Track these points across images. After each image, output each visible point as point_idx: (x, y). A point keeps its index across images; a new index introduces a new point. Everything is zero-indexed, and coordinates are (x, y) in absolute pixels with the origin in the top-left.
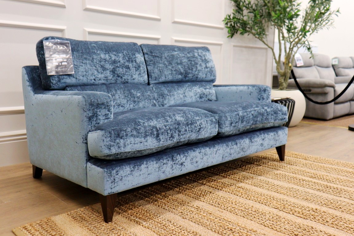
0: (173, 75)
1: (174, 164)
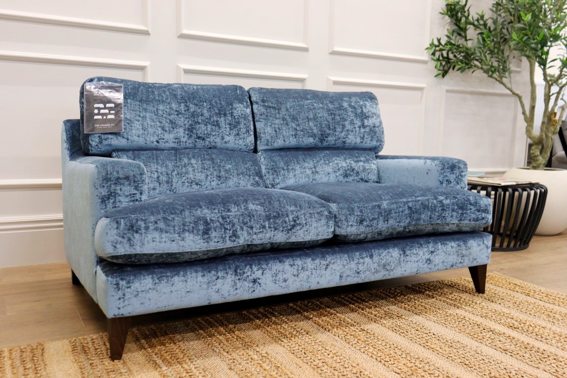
0: (298, 138)
1: (239, 279)
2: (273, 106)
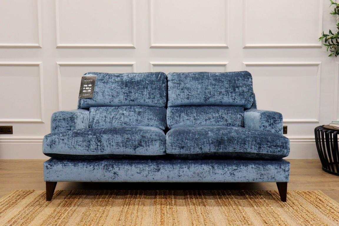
0: (189, 100)
1: (106, 171)
2: (177, 82)
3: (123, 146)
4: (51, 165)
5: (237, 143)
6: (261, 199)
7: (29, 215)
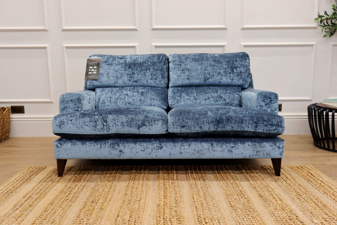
1: (112, 149)
2: (178, 63)
3: (127, 126)
4: (60, 144)
5: (235, 122)
6: (256, 174)
7: (43, 190)
